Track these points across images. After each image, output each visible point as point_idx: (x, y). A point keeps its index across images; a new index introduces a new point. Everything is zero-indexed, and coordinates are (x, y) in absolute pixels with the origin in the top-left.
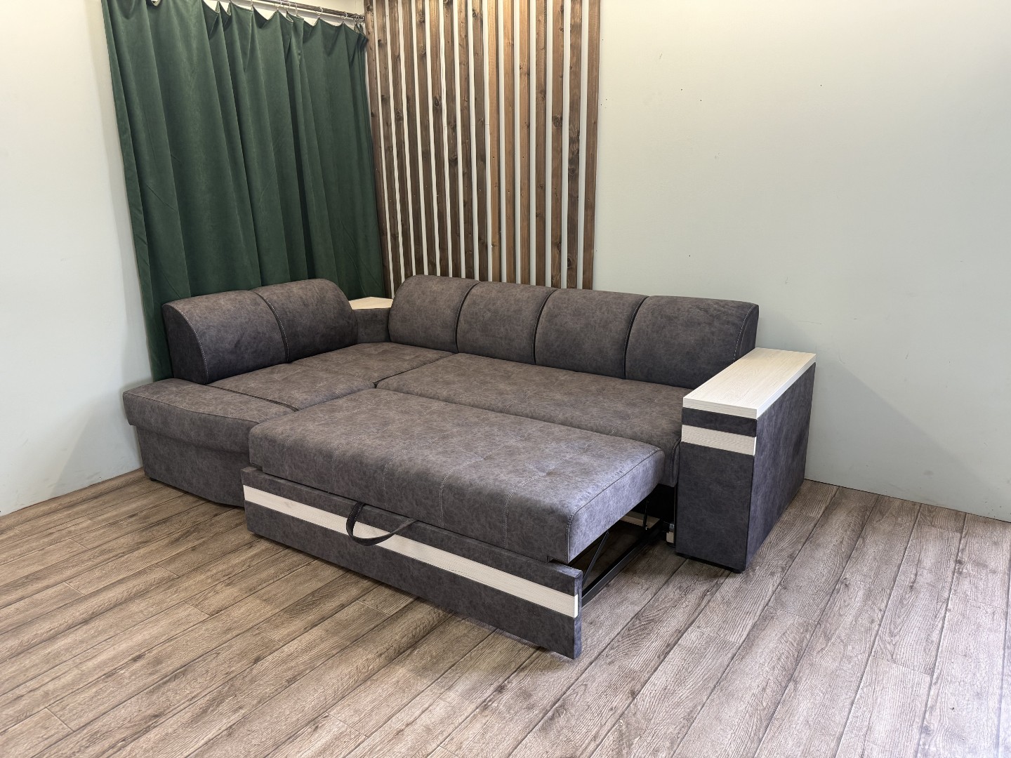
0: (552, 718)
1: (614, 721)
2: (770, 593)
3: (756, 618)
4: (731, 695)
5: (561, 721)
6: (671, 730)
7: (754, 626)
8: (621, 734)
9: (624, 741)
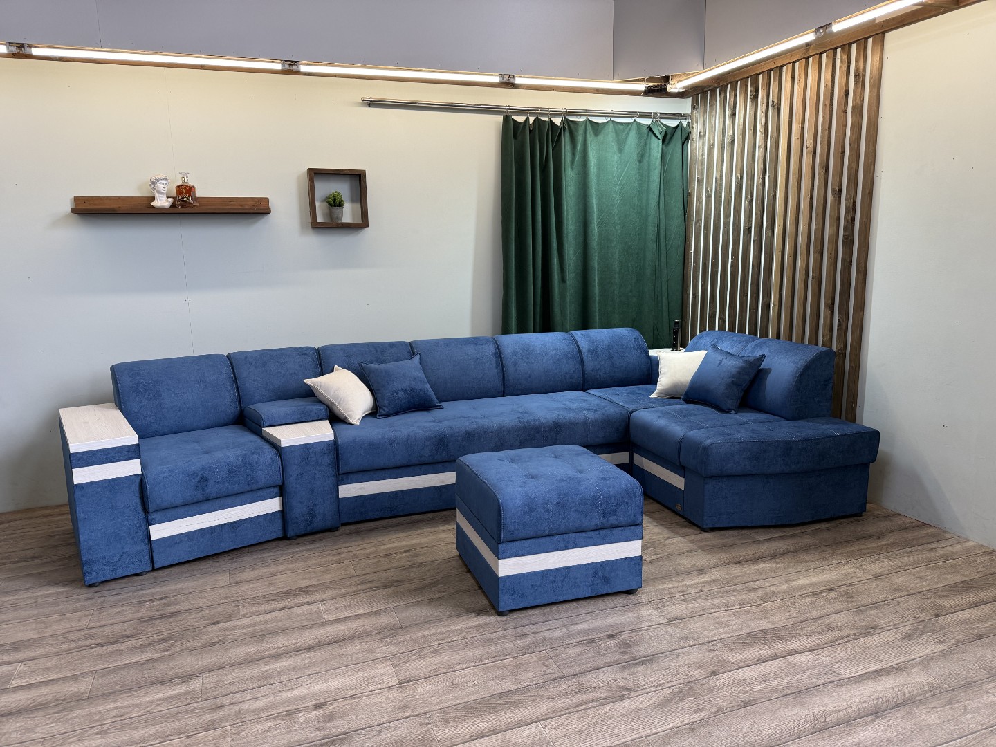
0: (634, 664)
1: (682, 681)
2: (922, 654)
3: (886, 666)
4: (802, 703)
5: (642, 668)
6: (725, 704)
7: (876, 671)
8: (681, 691)
9: (680, 695)
